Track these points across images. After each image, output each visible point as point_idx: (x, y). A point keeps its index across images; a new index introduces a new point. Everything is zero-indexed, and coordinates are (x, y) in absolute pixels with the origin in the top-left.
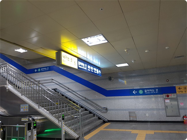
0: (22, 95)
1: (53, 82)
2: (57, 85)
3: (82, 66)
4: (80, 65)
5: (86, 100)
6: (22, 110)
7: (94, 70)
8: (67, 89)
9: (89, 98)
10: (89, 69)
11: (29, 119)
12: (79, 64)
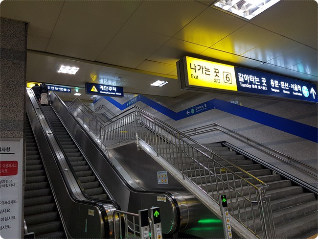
0: (158, 156)
1: (218, 130)
2: (226, 135)
3: (251, 83)
4: (245, 82)
5: (291, 161)
6: (159, 181)
7: (291, 90)
8: (246, 141)
9: (298, 159)
10: (275, 88)
11: (167, 199)
12: (241, 79)
